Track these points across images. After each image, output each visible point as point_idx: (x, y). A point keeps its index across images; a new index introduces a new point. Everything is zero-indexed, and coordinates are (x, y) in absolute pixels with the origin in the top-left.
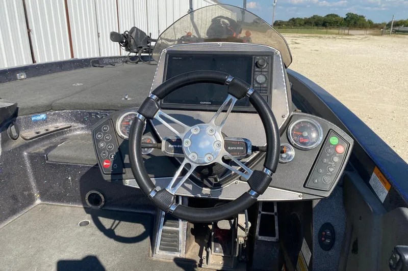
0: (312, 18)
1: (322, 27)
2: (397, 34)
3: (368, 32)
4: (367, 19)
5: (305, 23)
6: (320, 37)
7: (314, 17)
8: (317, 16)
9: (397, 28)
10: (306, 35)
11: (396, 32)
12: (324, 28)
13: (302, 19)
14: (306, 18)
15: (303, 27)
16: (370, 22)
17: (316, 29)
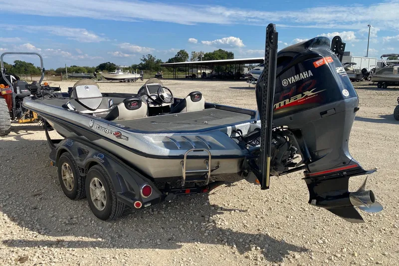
3: (47, 78)
11: (71, 78)
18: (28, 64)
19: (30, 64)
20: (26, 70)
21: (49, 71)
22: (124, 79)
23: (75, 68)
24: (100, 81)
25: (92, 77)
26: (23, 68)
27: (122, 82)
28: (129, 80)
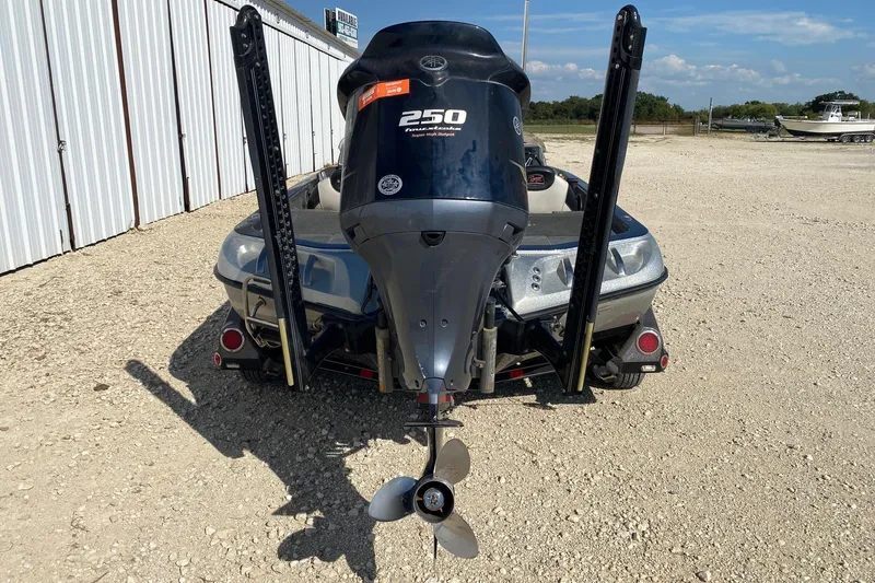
0: (567, 101)
1: (588, 121)
2: (722, 132)
3: (670, 129)
4: (671, 102)
5: (555, 113)
6: (583, 139)
7: (572, 100)
8: (577, 97)
9: (719, 122)
10: (558, 136)
11: (719, 129)
12: (592, 121)
13: (548, 104)
14: (556, 103)
15: (550, 120)
16: (677, 109)
17: (575, 124)
18: (658, 99)
19: (662, 98)
20: (650, 111)
21: (697, 114)
22: (839, 134)
23: (752, 107)
24: (774, 139)
25: (769, 129)
26: (646, 108)
27: (833, 141)
28: (852, 138)
